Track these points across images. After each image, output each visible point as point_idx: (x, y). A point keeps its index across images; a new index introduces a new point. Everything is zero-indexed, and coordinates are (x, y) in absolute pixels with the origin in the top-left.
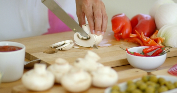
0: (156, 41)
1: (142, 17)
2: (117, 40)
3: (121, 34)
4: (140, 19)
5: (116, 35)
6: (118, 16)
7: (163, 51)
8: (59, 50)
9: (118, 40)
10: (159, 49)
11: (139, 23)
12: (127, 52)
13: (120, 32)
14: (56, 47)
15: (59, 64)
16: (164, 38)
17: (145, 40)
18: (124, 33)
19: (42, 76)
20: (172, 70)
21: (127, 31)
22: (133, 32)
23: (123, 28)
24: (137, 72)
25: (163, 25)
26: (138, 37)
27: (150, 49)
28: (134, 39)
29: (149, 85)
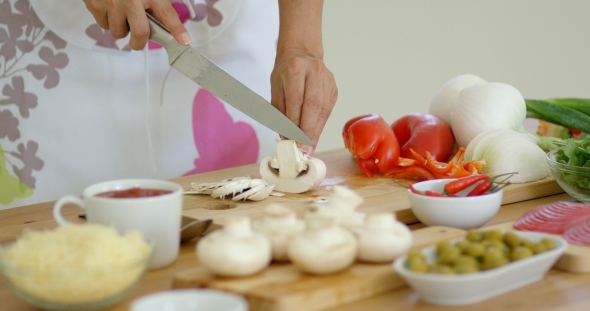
0: (467, 168)
1: (418, 122)
2: (367, 177)
3: (377, 161)
4: (416, 125)
5: (363, 165)
6: (365, 119)
7: (491, 185)
8: (242, 201)
9: (369, 175)
10: (482, 181)
11: (414, 135)
12: (409, 190)
13: (372, 158)
14: (229, 196)
15: (274, 216)
16: (483, 162)
17: (440, 167)
18: (383, 159)
19: (247, 241)
20: (523, 221)
21: (390, 153)
22: (405, 154)
23: (380, 146)
24: (444, 231)
25: (475, 136)
26: (419, 164)
27: (461, 184)
28: (410, 169)
29: (487, 247)
